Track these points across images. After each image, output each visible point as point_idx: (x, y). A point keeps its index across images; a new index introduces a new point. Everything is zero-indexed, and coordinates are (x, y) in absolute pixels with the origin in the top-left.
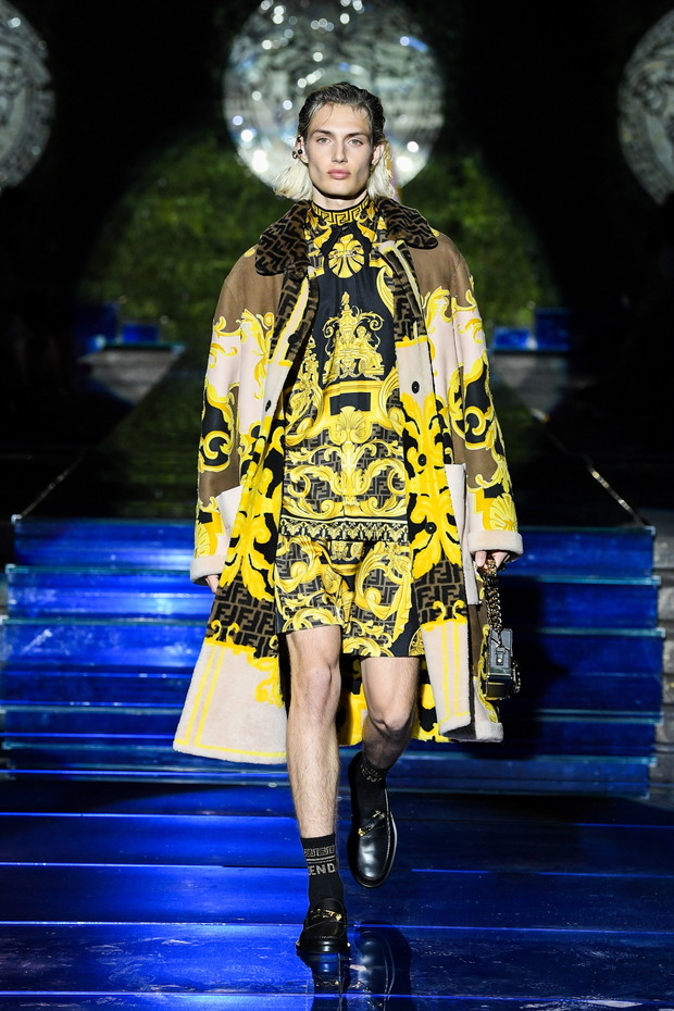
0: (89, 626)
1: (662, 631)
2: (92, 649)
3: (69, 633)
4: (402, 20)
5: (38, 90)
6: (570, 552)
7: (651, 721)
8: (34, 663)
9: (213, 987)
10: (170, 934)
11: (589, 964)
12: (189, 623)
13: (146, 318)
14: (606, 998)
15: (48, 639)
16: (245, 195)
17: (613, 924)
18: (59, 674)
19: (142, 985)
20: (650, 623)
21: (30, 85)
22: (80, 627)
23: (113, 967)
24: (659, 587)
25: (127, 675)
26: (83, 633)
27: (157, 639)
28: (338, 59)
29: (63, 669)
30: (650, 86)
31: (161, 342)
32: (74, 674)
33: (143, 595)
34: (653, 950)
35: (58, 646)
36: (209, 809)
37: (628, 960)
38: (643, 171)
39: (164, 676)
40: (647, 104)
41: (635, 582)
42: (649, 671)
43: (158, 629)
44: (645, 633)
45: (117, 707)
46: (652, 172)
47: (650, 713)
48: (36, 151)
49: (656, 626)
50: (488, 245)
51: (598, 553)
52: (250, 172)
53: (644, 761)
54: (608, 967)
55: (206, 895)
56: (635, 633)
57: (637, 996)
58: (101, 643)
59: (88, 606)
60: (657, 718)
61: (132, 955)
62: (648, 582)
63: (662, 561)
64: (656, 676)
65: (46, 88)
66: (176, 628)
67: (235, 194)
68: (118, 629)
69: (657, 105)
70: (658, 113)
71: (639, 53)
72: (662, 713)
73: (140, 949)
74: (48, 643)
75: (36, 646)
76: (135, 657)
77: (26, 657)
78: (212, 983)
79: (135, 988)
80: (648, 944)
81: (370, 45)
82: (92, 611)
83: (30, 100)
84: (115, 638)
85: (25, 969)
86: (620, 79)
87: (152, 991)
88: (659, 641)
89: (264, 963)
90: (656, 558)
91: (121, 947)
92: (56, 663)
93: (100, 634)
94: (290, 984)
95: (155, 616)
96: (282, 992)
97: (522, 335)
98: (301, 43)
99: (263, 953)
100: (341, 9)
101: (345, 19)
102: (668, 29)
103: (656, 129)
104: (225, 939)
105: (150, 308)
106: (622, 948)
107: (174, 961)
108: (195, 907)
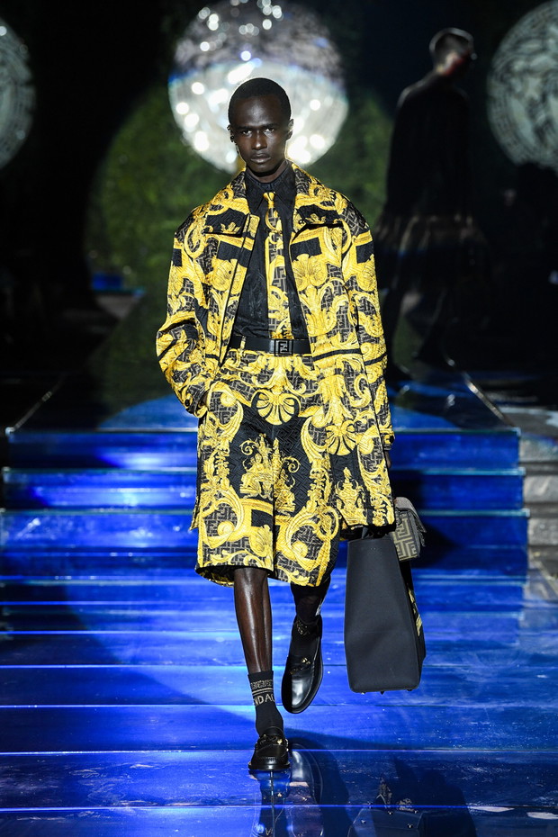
0: (69, 517)
1: (526, 511)
2: (72, 534)
3: (54, 522)
4: (313, 23)
5: (21, 85)
6: (453, 450)
7: (518, 584)
8: (26, 546)
9: (171, 801)
10: (137, 760)
11: (470, 778)
12: (150, 512)
13: (112, 268)
14: (485, 804)
15: (37, 527)
16: (190, 168)
17: (490, 746)
18: (46, 555)
19: (114, 801)
20: (517, 505)
21: (15, 82)
22: (62, 517)
23: (90, 787)
24: (524, 477)
25: (100, 554)
26: (65, 521)
27: (124, 525)
29: (48, 550)
30: (513, 74)
31: (125, 288)
32: (58, 554)
33: (112, 490)
34: (522, 765)
35: (45, 532)
36: (167, 660)
37: (503, 774)
38: (509, 145)
39: (131, 554)
40: (510, 89)
41: (504, 473)
42: (517, 543)
43: (126, 518)
44: (514, 513)
45: (93, 580)
46: (515, 143)
47: (519, 577)
48: (21, 135)
49: (522, 507)
51: (475, 451)
52: (193, 150)
53: (514, 615)
54: (486, 780)
55: (165, 728)
56: (505, 513)
57: (510, 802)
58: (80, 530)
59: (68, 500)
60: (524, 581)
61: (108, 777)
62: (514, 472)
63: (526, 455)
64: (523, 548)
65: (28, 84)
66: (140, 516)
67: (181, 168)
68: (93, 518)
69: (519, 89)
70: (520, 96)
71: (505, 46)
72: (528, 577)
73: (112, 772)
74: (37, 530)
75: (27, 533)
76: (107, 540)
77: (20, 541)
78: (170, 798)
79: (109, 804)
80: (518, 761)
81: (288, 46)
82: (72, 504)
83: (15, 94)
84: (91, 525)
85: (22, 790)
86: (488, 68)
87: (123, 806)
88: (525, 520)
89: (212, 781)
90: (522, 453)
91: (97, 771)
92: (44, 545)
93: (79, 522)
94: (233, 798)
95: (122, 507)
96: (226, 805)
98: (232, 44)
99: (211, 773)
100: (264, 17)
101: (267, 25)
102: (527, 26)
103: (518, 109)
104: (180, 763)
105: (118, 259)
106: (497, 765)
107: (139, 781)
108: (156, 738)
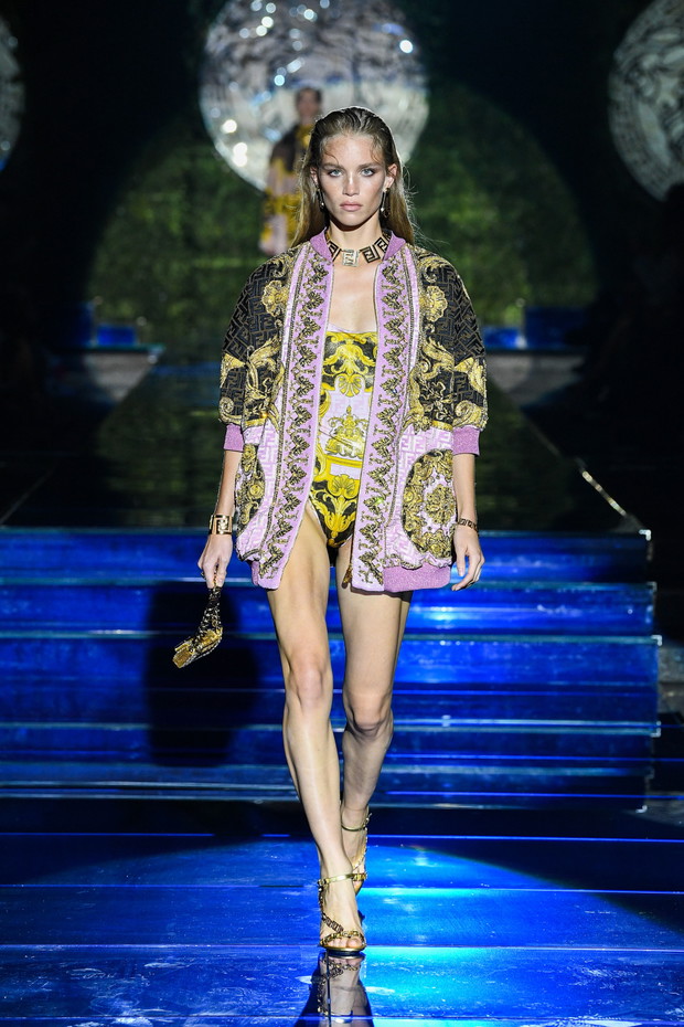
1: (658, 638)
2: (70, 662)
4: (384, 7)
5: (7, 82)
7: (647, 732)
9: (200, 1010)
10: (153, 956)
11: (586, 983)
13: (122, 319)
14: (603, 1018)
16: (223, 191)
17: (612, 942)
18: (36, 689)
19: (124, 1009)
20: (645, 630)
23: (94, 991)
24: (655, 594)
28: (319, 49)
29: (40, 684)
30: (642, 73)
31: (137, 344)
32: (51, 689)
34: (652, 968)
37: (627, 979)
38: (636, 162)
40: (638, 92)
42: (645, 679)
44: (641, 640)
46: (645, 162)
47: (647, 723)
48: (6, 147)
49: (652, 633)
50: (476, 241)
51: (592, 559)
52: (228, 167)
53: (639, 772)
54: (606, 986)
56: (630, 640)
57: (636, 1016)
58: (80, 657)
60: (654, 728)
61: (116, 978)
64: (652, 685)
65: (15, 80)
67: (213, 190)
68: (97, 642)
69: (649, 92)
70: (651, 101)
71: (632, 37)
72: (659, 723)
73: (122, 972)
78: (197, 1006)
79: (118, 1014)
80: (647, 962)
81: (351, 33)
86: (610, 66)
87: (136, 1016)
88: (655, 649)
91: (103, 970)
93: (77, 647)
95: (133, 628)
97: (511, 334)
98: (280, 31)
99: (250, 974)
102: (660, 12)
103: (648, 117)
105: (126, 309)
106: (619, 967)
107: (157, 983)
